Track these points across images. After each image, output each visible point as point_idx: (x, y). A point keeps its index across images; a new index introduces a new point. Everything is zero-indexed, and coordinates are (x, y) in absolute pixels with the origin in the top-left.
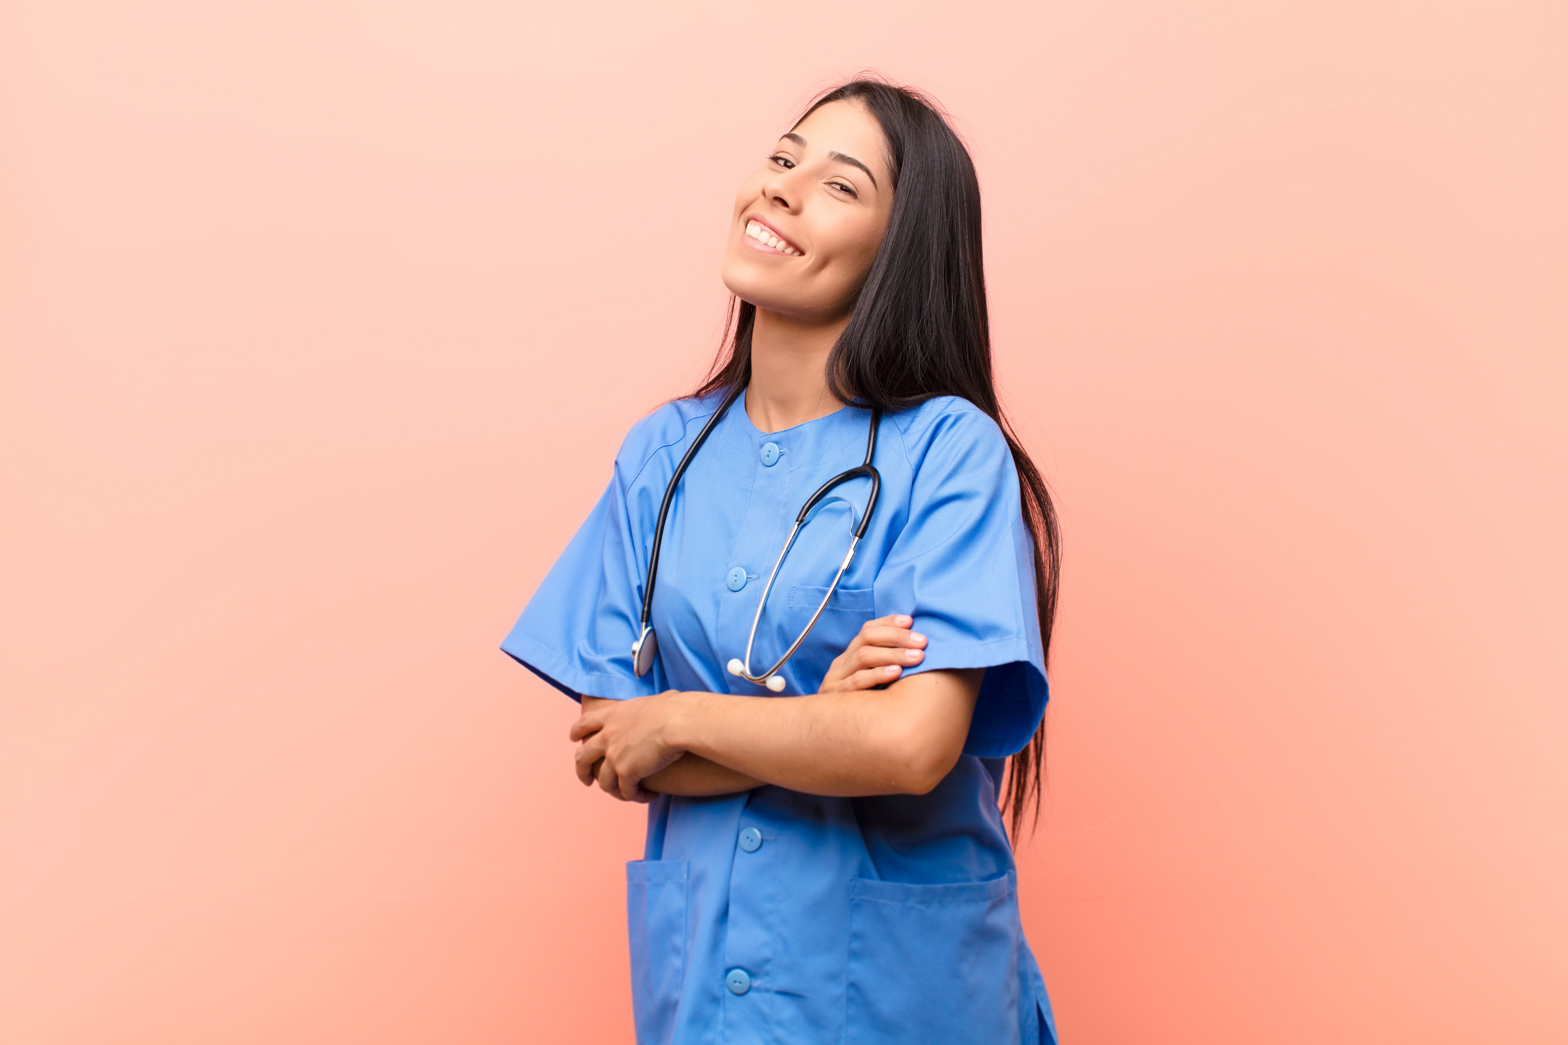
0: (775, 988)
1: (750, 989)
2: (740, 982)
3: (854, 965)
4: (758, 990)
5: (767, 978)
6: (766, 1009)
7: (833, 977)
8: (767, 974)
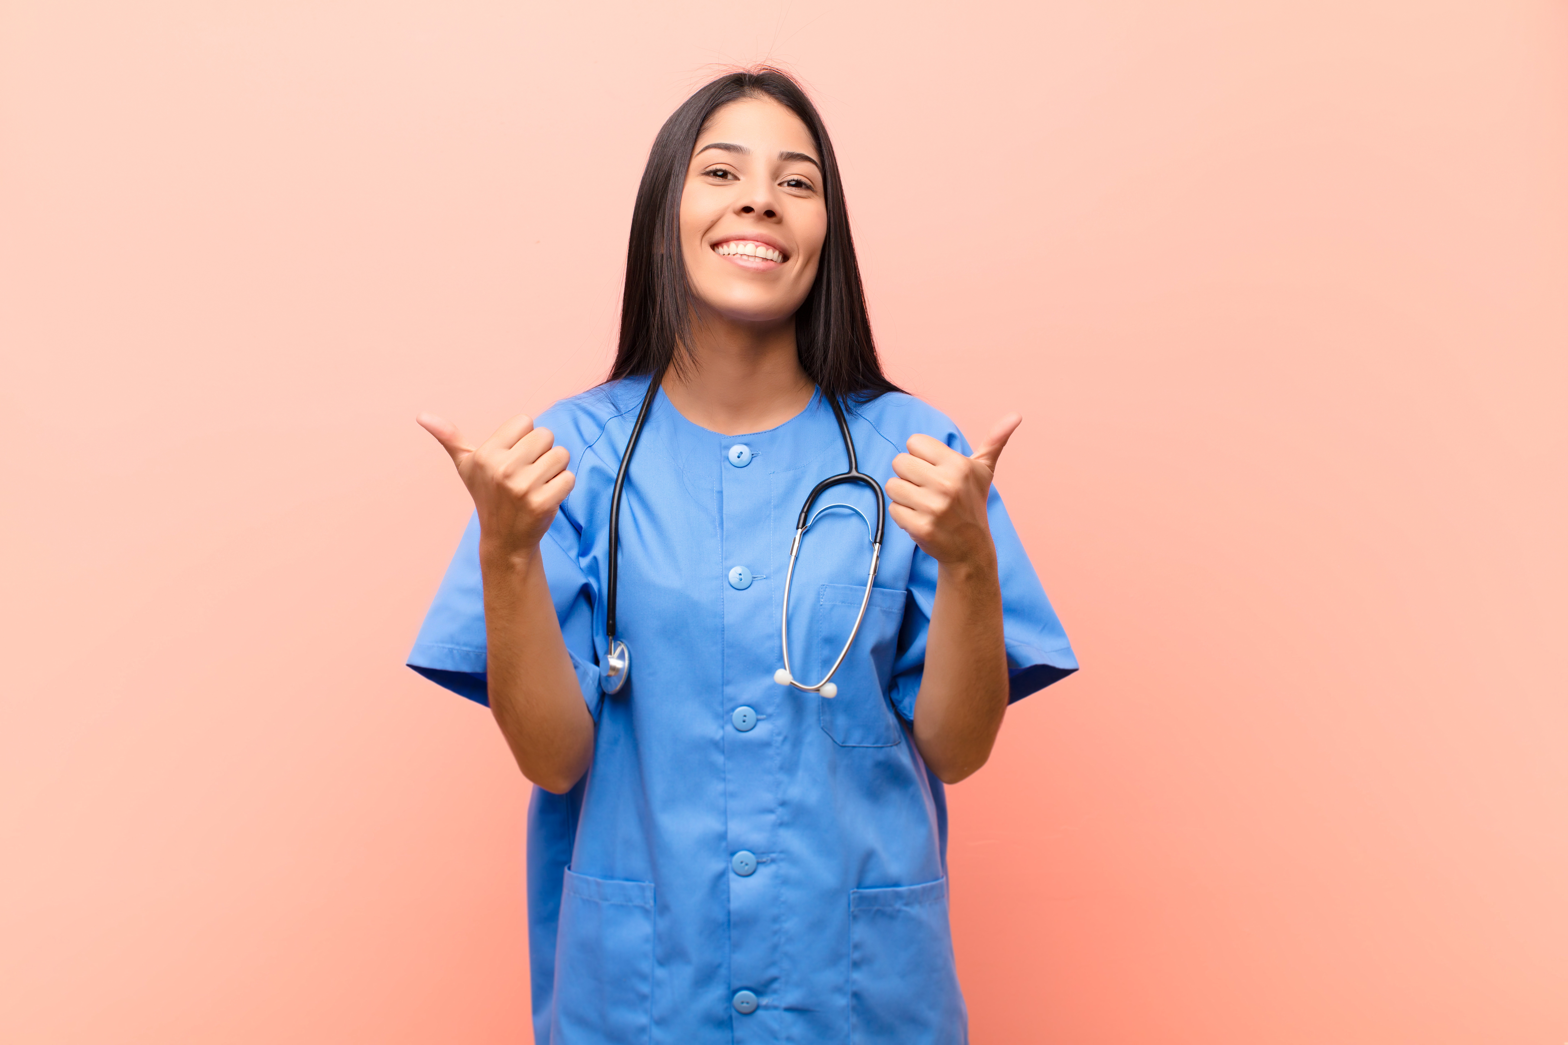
0: (783, 1005)
1: (758, 1007)
2: (748, 1003)
3: (856, 976)
4: (767, 1008)
5: (775, 996)
6: (775, 1026)
7: (838, 990)
8: (775, 992)
